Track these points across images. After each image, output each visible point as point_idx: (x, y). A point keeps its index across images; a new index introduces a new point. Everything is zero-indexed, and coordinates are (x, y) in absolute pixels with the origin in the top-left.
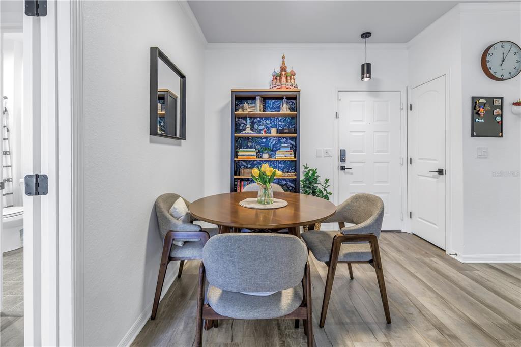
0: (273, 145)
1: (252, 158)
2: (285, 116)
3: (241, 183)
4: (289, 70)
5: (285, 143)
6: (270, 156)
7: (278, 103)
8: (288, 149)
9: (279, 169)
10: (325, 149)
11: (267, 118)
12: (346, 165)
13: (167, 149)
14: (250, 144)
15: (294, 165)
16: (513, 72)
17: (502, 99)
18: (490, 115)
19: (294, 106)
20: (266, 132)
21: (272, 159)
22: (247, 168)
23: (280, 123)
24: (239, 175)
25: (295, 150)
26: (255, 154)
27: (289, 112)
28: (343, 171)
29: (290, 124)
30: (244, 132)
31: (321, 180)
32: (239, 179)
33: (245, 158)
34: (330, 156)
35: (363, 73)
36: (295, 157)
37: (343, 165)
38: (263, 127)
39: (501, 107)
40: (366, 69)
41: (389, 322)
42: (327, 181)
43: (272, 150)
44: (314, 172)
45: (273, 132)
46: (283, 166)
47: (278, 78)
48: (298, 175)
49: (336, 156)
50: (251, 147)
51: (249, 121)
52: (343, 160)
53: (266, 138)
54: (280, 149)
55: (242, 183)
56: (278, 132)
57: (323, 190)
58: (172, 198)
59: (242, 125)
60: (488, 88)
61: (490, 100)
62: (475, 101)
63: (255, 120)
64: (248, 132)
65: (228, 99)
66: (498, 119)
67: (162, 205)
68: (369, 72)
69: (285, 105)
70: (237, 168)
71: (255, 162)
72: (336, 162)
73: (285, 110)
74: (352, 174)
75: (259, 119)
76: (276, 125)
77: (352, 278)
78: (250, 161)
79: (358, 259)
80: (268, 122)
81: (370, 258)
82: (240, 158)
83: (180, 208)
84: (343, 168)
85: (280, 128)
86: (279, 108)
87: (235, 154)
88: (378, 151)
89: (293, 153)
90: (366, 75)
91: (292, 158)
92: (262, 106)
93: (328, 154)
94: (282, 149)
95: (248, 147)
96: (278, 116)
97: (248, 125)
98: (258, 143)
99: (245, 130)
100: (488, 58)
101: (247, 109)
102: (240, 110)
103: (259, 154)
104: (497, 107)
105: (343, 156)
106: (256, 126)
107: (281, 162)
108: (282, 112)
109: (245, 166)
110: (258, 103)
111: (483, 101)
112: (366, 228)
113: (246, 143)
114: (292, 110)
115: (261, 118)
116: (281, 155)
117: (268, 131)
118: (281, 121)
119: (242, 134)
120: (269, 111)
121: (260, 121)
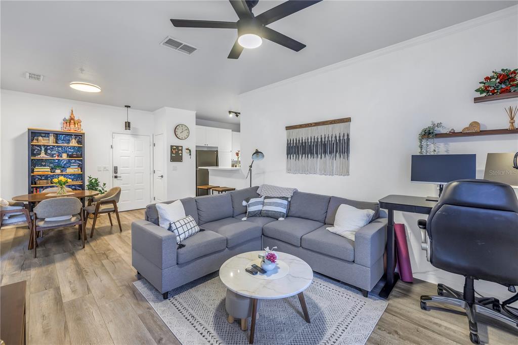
0: (64, 164)
1: (46, 173)
2: (74, 147)
3: (36, 189)
4: (76, 119)
5: (74, 163)
6: (62, 171)
7: (67, 138)
8: (77, 167)
9: (69, 178)
10: (103, 166)
11: (58, 147)
12: (118, 175)
14: (44, 164)
15: (81, 177)
16: (186, 137)
17: (182, 147)
18: (177, 153)
19: (80, 140)
20: (58, 156)
21: (64, 173)
22: (41, 179)
23: (70, 150)
24: (35, 184)
25: (82, 167)
26: (49, 170)
27: (77, 145)
28: (116, 179)
29: (78, 151)
30: (39, 156)
31: (101, 184)
32: (34, 187)
34: (107, 170)
35: (126, 127)
36: (81, 171)
37: (116, 175)
38: (55, 152)
39: (182, 150)
40: (128, 125)
41: (121, 230)
42: (105, 184)
43: (64, 167)
44: (96, 180)
45: (64, 156)
46: (72, 177)
47: (68, 123)
48: (84, 182)
49: (111, 170)
50: (45, 166)
51: (43, 149)
52: (116, 172)
53: (59, 160)
54: (70, 167)
55: (38, 189)
56: (68, 156)
57: (102, 190)
59: (36, 150)
60: (177, 142)
61: (177, 147)
62: (172, 146)
63: (49, 148)
64: (43, 155)
66: (181, 155)
68: (129, 126)
69: (74, 140)
70: (33, 180)
71: (49, 176)
72: (111, 174)
73: (74, 143)
74: (121, 180)
75: (52, 147)
76: (67, 151)
77: (112, 225)
78: (43, 175)
79: (108, 212)
80: (60, 149)
81: (114, 209)
82: (35, 173)
84: (116, 177)
85: (70, 153)
86: (69, 142)
87: (32, 171)
88: (137, 167)
89: (80, 169)
90: (127, 128)
91: (80, 172)
92: (55, 140)
93: (105, 169)
94: (71, 167)
96: (68, 146)
97: (43, 151)
98: (51, 163)
99: (40, 154)
100: (176, 130)
101: (41, 141)
102: (35, 141)
103: (53, 170)
104: (180, 150)
105: (116, 170)
106: (49, 151)
107: (71, 175)
108: (71, 144)
109: (39, 178)
110: (52, 138)
111: (174, 147)
112: (113, 197)
113: (40, 163)
114: (79, 142)
115: (54, 146)
116: (71, 170)
117: (60, 155)
118: (70, 149)
119: (38, 157)
120: (60, 142)
121: (52, 148)
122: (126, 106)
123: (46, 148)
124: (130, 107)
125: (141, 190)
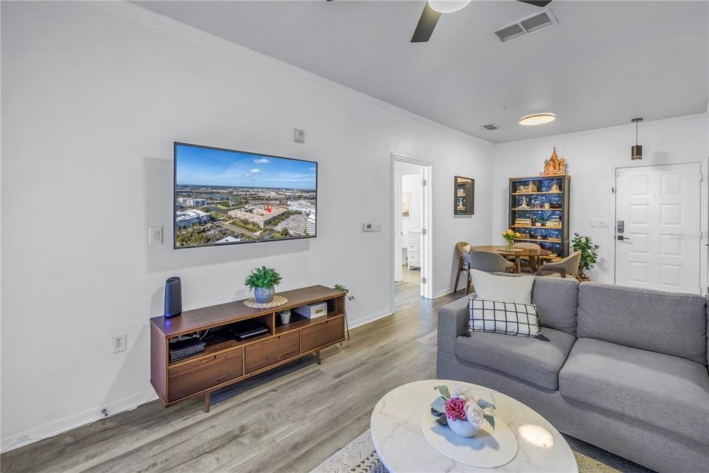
0: (548, 216)
1: (525, 226)
4: (559, 158)
6: (542, 225)
8: (558, 220)
10: (600, 220)
11: (542, 195)
12: (625, 235)
13: (464, 221)
14: (528, 215)
15: (562, 233)
21: (544, 227)
22: (525, 233)
23: (554, 199)
26: (530, 223)
28: (621, 241)
33: (520, 226)
34: (605, 226)
35: (633, 155)
36: (564, 226)
37: (621, 234)
38: (539, 202)
40: (637, 152)
42: (597, 247)
43: (544, 221)
44: (587, 239)
45: (547, 206)
46: (556, 233)
49: (612, 226)
50: (528, 218)
52: (621, 230)
53: (542, 211)
54: (550, 219)
56: (552, 206)
58: (466, 244)
63: (533, 197)
64: (524, 206)
65: (506, 185)
67: (459, 245)
68: (639, 153)
69: (555, 186)
72: (612, 232)
73: (555, 190)
74: (631, 243)
75: (536, 196)
76: (549, 200)
80: (544, 198)
82: (518, 226)
83: (467, 248)
84: (621, 238)
85: (552, 203)
87: (512, 223)
90: (635, 157)
92: (536, 188)
93: (603, 225)
94: (552, 220)
95: (526, 217)
97: (524, 202)
98: (535, 215)
99: (521, 205)
101: (523, 190)
102: (518, 191)
105: (621, 227)
106: (533, 201)
107: (554, 230)
108: (551, 191)
109: (523, 231)
110: (532, 187)
113: (523, 214)
114: (560, 188)
115: (538, 195)
116: (551, 224)
117: (542, 206)
118: (555, 197)
119: (520, 208)
120: (544, 189)
121: (536, 198)
122: (633, 120)
123: (529, 197)
124: (641, 119)
125: (676, 268)
